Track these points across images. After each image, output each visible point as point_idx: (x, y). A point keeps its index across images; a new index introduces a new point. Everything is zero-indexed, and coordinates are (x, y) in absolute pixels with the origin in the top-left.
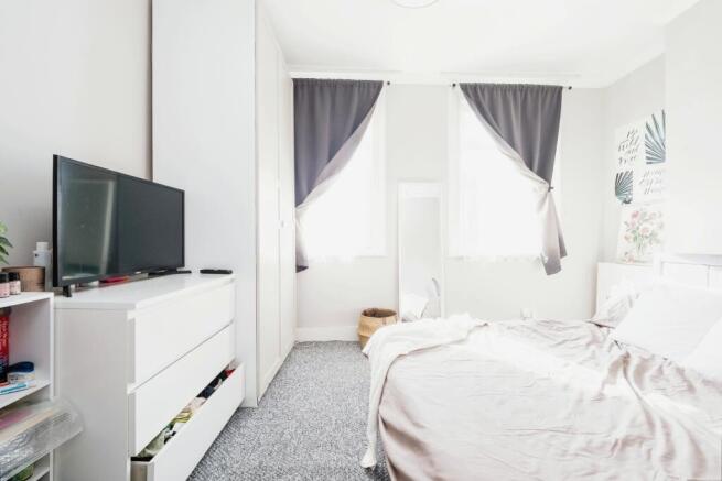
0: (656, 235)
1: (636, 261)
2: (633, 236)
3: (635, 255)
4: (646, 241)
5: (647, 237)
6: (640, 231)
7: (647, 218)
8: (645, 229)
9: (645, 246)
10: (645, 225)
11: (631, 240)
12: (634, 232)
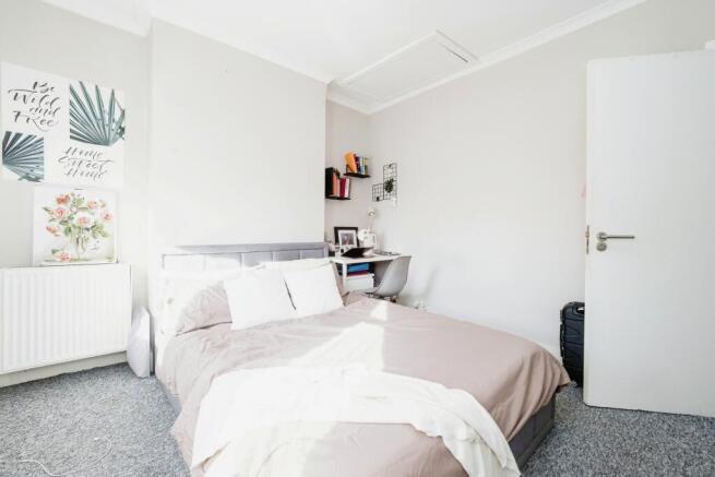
0: (102, 227)
1: (72, 260)
2: (63, 228)
3: (71, 251)
4: (88, 234)
5: (88, 229)
6: (75, 222)
7: (84, 205)
8: (83, 220)
9: (87, 240)
10: (81, 214)
11: (61, 233)
12: (64, 222)
